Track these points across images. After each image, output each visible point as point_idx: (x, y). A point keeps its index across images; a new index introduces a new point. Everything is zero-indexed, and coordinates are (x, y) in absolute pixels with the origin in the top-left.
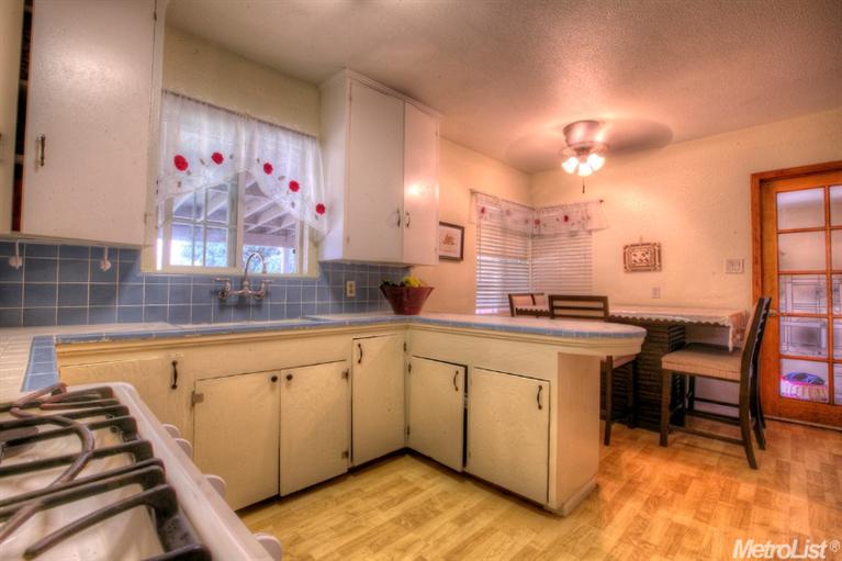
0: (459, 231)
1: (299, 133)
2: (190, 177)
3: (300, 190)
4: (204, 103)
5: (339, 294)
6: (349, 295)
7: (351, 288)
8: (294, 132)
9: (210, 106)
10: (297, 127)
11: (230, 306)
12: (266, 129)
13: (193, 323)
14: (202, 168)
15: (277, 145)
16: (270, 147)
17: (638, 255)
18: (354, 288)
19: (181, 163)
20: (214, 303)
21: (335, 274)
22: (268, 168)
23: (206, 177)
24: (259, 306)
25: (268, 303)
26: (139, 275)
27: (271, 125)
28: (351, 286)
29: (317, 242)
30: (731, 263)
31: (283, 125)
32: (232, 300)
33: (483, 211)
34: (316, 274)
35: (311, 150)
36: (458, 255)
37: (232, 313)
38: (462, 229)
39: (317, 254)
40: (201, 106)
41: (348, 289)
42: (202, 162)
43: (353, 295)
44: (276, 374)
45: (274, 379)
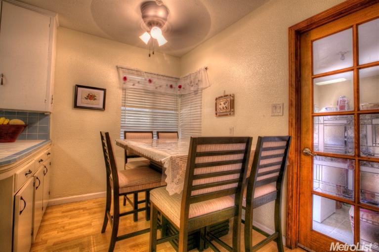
0: (102, 92)
17: (222, 105)
30: (275, 107)
33: (125, 79)
36: (101, 106)
38: (104, 90)
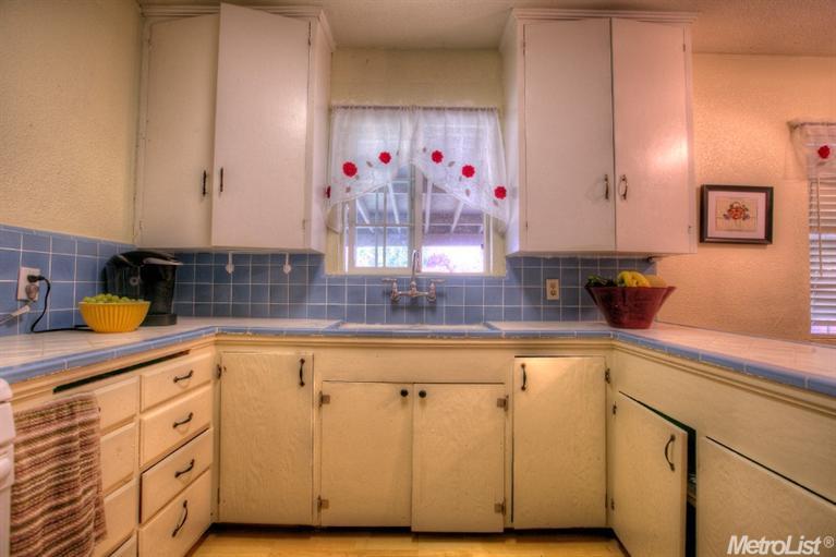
0: (763, 196)
1: (471, 109)
2: (360, 181)
3: (475, 175)
4: (370, 107)
5: (534, 295)
6: (549, 297)
7: (553, 288)
8: (465, 109)
9: (376, 108)
10: (470, 103)
11: (402, 308)
12: (432, 115)
13: (368, 323)
14: (370, 170)
15: (446, 130)
16: (439, 134)
18: (557, 289)
19: (350, 169)
20: (386, 304)
21: (529, 270)
22: (437, 157)
23: (374, 179)
24: (433, 308)
25: (443, 305)
26: (322, 277)
27: (438, 109)
28: (553, 286)
29: (502, 234)
31: (451, 106)
32: (405, 301)
33: (824, 152)
34: (503, 271)
35: (487, 125)
37: (405, 315)
38: (768, 191)
39: (504, 248)
40: (367, 111)
41: (549, 289)
42: (369, 164)
43: (557, 297)
44: (408, 388)
45: (404, 393)
